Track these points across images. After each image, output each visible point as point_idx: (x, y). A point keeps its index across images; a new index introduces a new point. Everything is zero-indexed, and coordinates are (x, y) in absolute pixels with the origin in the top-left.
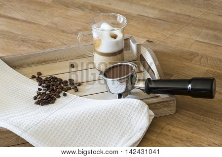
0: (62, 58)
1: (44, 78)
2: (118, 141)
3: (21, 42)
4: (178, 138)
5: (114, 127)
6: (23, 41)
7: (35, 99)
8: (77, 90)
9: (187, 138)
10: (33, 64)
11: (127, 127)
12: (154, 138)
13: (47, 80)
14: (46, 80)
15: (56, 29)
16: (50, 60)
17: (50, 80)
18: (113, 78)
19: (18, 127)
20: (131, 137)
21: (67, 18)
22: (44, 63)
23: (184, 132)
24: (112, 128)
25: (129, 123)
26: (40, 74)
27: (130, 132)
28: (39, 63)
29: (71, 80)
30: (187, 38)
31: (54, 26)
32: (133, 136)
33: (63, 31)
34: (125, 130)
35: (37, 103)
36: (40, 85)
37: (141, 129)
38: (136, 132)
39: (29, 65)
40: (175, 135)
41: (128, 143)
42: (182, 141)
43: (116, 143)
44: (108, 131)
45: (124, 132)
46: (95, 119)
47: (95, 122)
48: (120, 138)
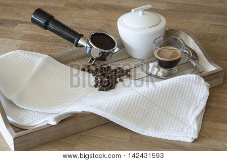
1: (94, 69)
3: (54, 43)
5: (181, 100)
6: (55, 41)
8: (129, 76)
11: (191, 98)
13: (97, 71)
15: (81, 28)
17: (101, 70)
19: (100, 109)
20: (197, 106)
21: (86, 18)
25: (192, 94)
26: (88, 66)
29: (119, 68)
30: (203, 23)
31: (77, 26)
34: (190, 100)
35: (101, 90)
36: (94, 75)
37: (203, 98)
38: (200, 101)
39: (74, 60)
41: (197, 111)
43: (187, 113)
44: (176, 103)
45: (189, 103)
46: (163, 94)
47: (164, 97)
48: (188, 108)
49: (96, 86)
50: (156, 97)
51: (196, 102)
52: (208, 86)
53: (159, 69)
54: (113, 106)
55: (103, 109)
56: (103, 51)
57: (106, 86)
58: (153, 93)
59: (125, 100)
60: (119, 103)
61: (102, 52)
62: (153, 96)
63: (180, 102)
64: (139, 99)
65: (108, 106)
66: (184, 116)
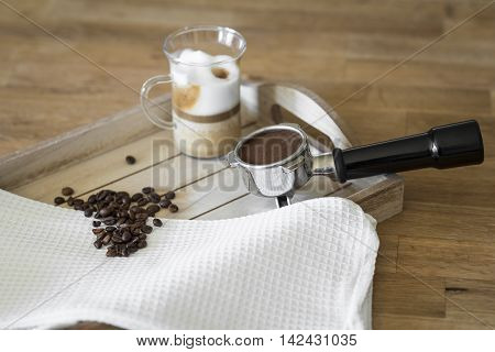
0: (99, 146)
1: (85, 198)
2: (332, 291)
4: (439, 260)
5: (314, 265)
7: (100, 247)
9: (457, 254)
10: (41, 172)
11: (337, 258)
12: (393, 270)
13: (95, 202)
14: (94, 200)
16: (76, 158)
17: (103, 199)
18: (268, 162)
19: (124, 311)
20: (356, 278)
22: (63, 167)
23: (443, 244)
24: (309, 268)
25: (339, 249)
26: (69, 191)
27: (347, 267)
28: (54, 168)
32: (357, 275)
33: (55, 91)
34: (336, 265)
35: (113, 253)
36: (89, 215)
37: (367, 256)
38: (359, 266)
39: (32, 177)
40: (428, 254)
41: (355, 291)
42: (449, 262)
43: (332, 297)
44: (304, 277)
45: (335, 271)
46: (271, 257)
47: (274, 263)
48: (333, 285)
49: (99, 244)
50: (255, 266)
51: (350, 268)
52: (373, 224)
54: (156, 302)
55: (131, 312)
57: (125, 243)
58: (248, 257)
59: (181, 282)
60: (167, 292)
62: (248, 264)
63: (313, 272)
64: (215, 276)
65: (143, 301)
66: (327, 307)
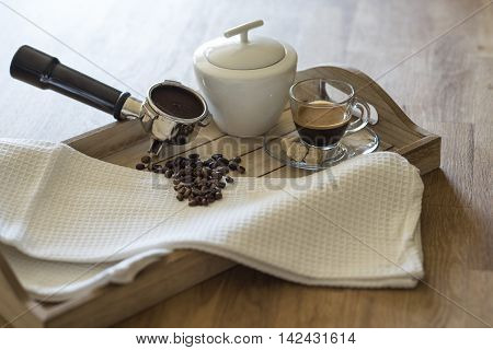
49: (181, 198)
53: (308, 148)
56: (181, 121)
61: (179, 125)
